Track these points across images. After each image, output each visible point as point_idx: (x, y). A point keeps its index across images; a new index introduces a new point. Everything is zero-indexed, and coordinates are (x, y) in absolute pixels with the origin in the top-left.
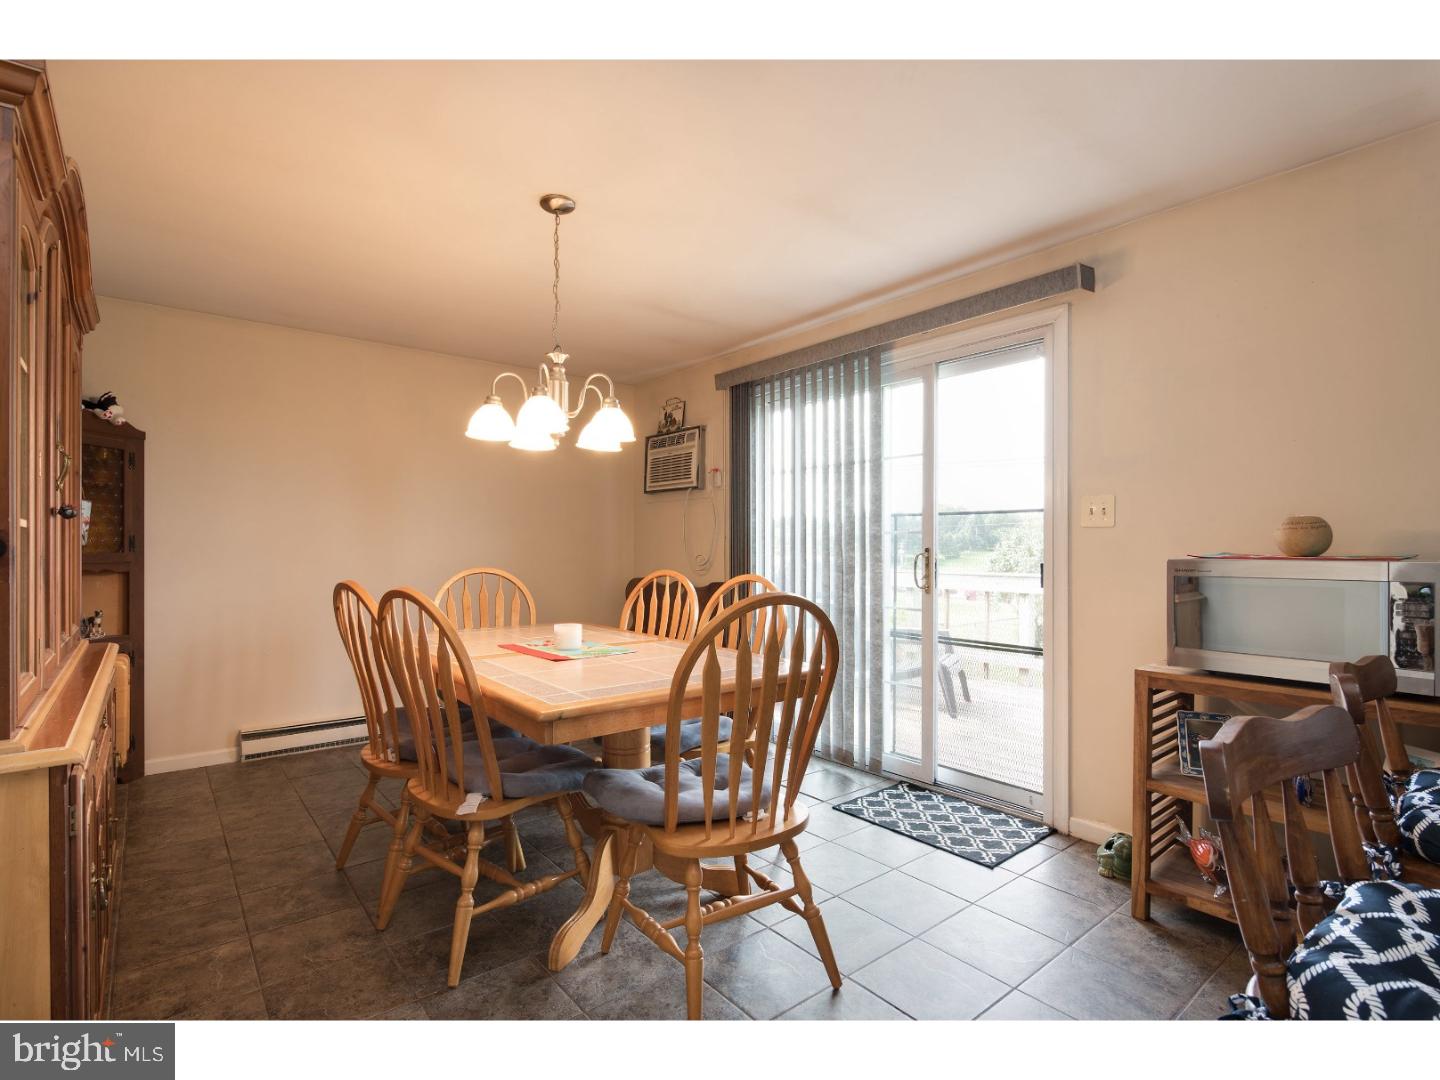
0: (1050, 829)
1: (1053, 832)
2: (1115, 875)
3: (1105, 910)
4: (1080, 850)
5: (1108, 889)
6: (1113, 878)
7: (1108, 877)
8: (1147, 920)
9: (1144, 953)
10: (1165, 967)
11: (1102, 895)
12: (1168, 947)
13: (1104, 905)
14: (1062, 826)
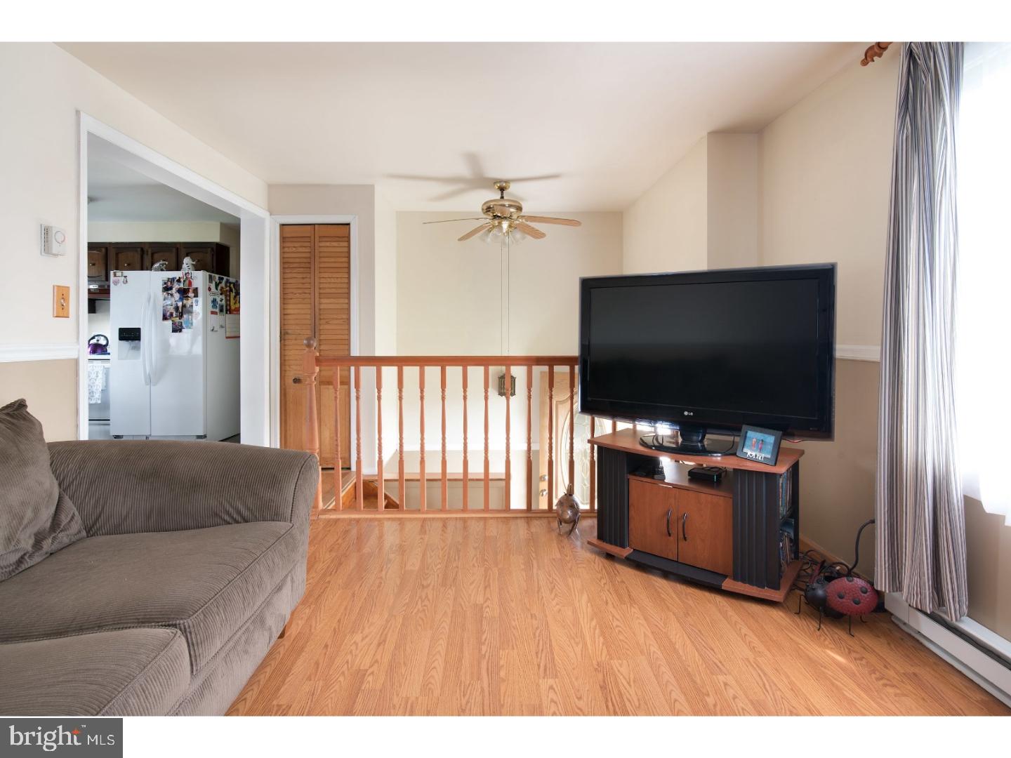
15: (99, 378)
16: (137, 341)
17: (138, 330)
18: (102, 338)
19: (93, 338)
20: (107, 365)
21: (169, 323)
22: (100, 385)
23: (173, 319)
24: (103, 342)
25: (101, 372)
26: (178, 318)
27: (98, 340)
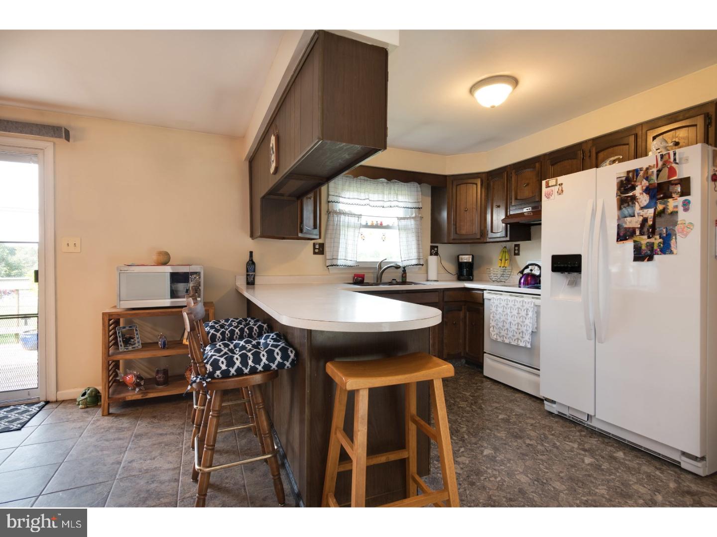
0: (45, 402)
1: (47, 403)
2: (88, 406)
3: (90, 419)
4: (65, 404)
5: (87, 412)
6: (87, 407)
7: (85, 408)
8: (109, 414)
9: (112, 425)
10: (122, 424)
11: (85, 415)
12: (121, 418)
13: (88, 417)
14: (52, 398)
15: (529, 316)
16: (575, 274)
17: (578, 257)
18: (536, 267)
19: (527, 267)
20: (537, 302)
21: (629, 245)
22: (531, 325)
23: (636, 239)
24: (536, 272)
25: (531, 310)
26: (645, 237)
27: (531, 270)
